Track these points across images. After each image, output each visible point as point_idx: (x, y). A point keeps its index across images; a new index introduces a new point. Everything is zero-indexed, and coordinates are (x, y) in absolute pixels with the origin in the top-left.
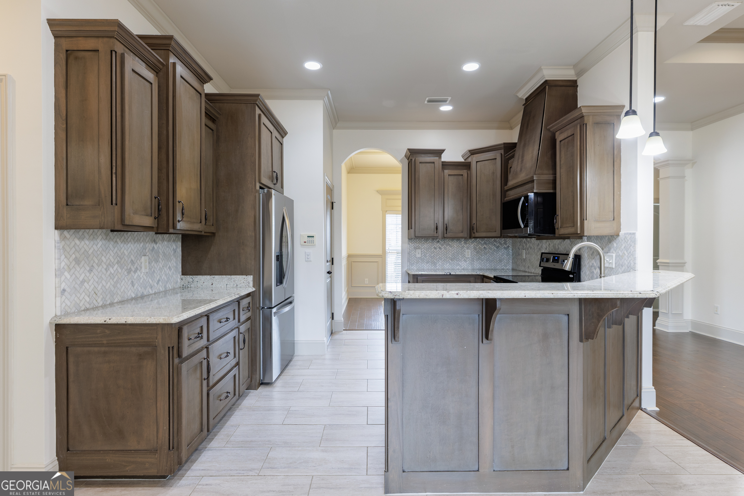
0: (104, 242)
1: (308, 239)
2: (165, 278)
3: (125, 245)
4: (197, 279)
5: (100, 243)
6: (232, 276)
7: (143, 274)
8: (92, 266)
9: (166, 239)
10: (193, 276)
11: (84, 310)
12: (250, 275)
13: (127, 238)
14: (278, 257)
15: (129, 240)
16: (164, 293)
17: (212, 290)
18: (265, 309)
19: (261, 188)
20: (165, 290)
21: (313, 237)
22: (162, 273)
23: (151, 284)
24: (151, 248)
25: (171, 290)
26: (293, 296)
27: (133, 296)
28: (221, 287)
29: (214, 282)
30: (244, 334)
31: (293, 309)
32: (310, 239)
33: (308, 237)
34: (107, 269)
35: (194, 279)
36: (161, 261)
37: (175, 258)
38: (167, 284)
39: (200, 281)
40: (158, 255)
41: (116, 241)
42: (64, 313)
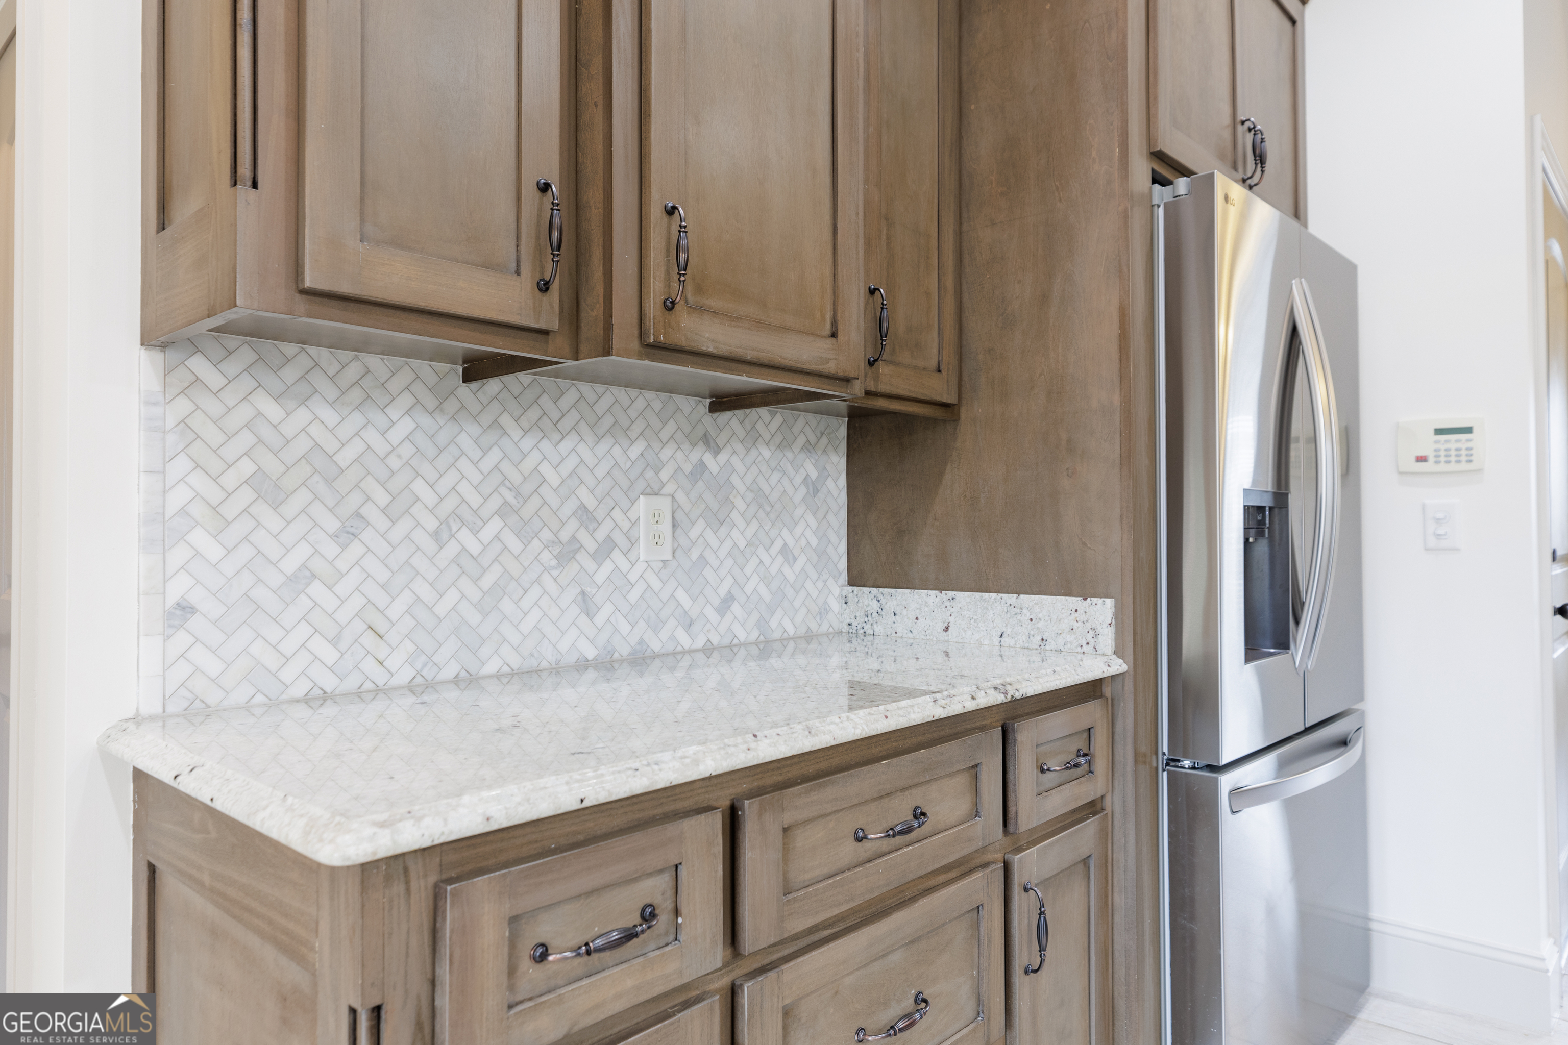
0: (426, 421)
1: (1437, 442)
2: (763, 590)
3: (546, 445)
4: (895, 602)
5: (405, 426)
6: (1022, 596)
7: (640, 567)
8: (358, 515)
9: (767, 436)
10: (881, 590)
11: (306, 700)
12: (1101, 598)
13: (555, 415)
14: (1259, 518)
15: (566, 424)
16: (755, 651)
17: (947, 654)
18: (1183, 768)
19: (1157, 179)
20: (762, 638)
21: (1468, 430)
22: (748, 570)
23: (686, 612)
24: (688, 468)
25: (794, 638)
26: (1357, 710)
27: (590, 653)
28: (981, 644)
29: (952, 619)
30: (1040, 894)
31: (1360, 770)
32: (1447, 441)
33: (1439, 432)
34: (445, 536)
35: (883, 601)
36: (741, 524)
37: (814, 514)
38: (773, 614)
39: (905, 612)
40: (727, 499)
41: (495, 424)
42: (186, 704)
